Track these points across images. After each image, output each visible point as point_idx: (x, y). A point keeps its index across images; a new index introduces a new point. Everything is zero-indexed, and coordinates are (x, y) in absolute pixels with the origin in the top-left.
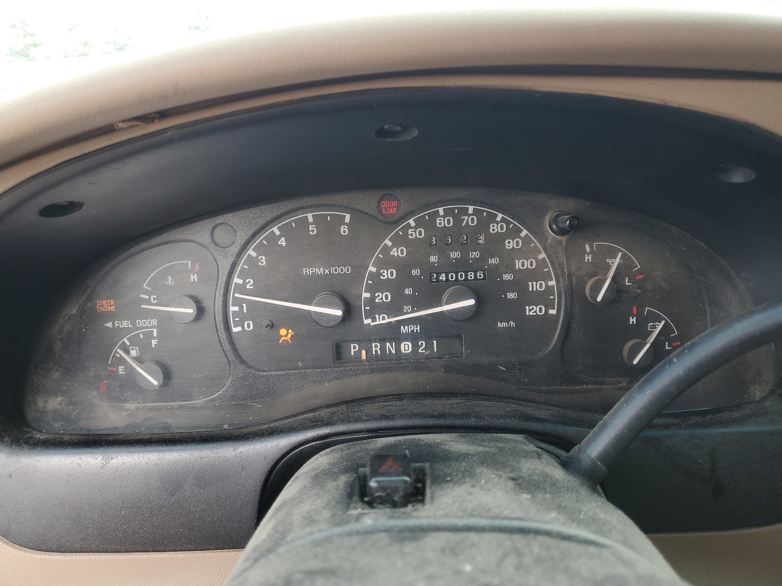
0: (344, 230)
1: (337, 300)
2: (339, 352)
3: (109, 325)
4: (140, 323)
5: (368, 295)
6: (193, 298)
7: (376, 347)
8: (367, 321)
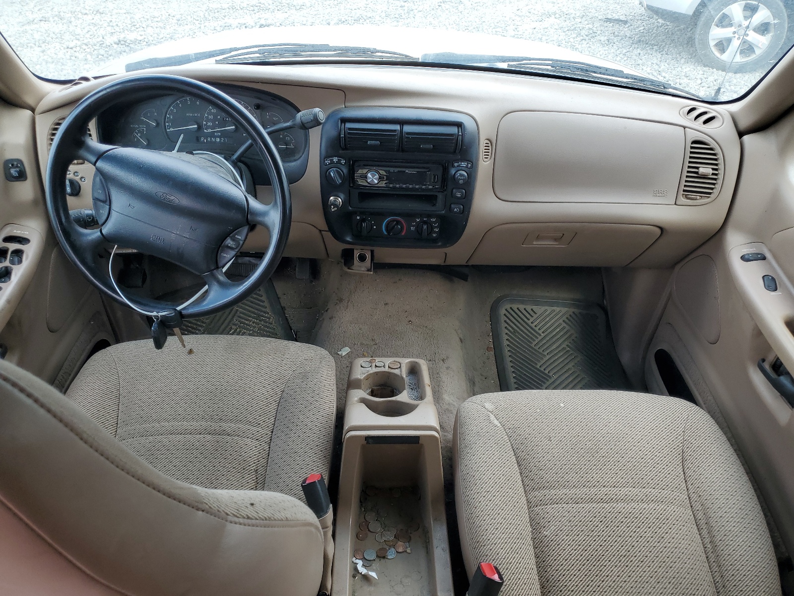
0: (189, 103)
1: (195, 123)
2: (198, 139)
3: (132, 126)
4: (141, 126)
5: (205, 123)
6: (156, 120)
7: (209, 139)
8: (206, 131)
